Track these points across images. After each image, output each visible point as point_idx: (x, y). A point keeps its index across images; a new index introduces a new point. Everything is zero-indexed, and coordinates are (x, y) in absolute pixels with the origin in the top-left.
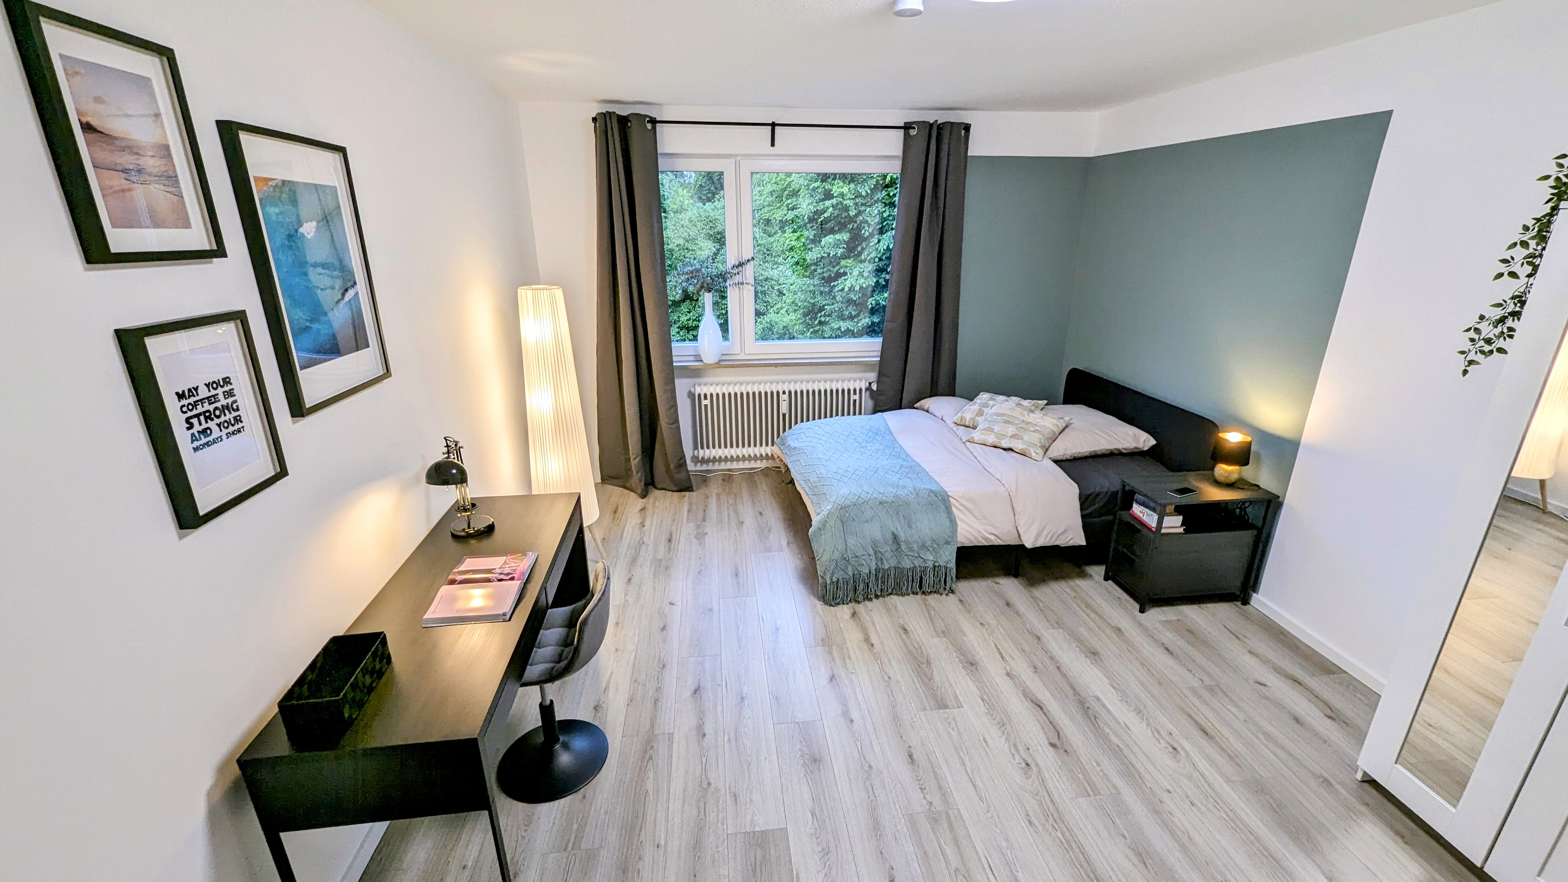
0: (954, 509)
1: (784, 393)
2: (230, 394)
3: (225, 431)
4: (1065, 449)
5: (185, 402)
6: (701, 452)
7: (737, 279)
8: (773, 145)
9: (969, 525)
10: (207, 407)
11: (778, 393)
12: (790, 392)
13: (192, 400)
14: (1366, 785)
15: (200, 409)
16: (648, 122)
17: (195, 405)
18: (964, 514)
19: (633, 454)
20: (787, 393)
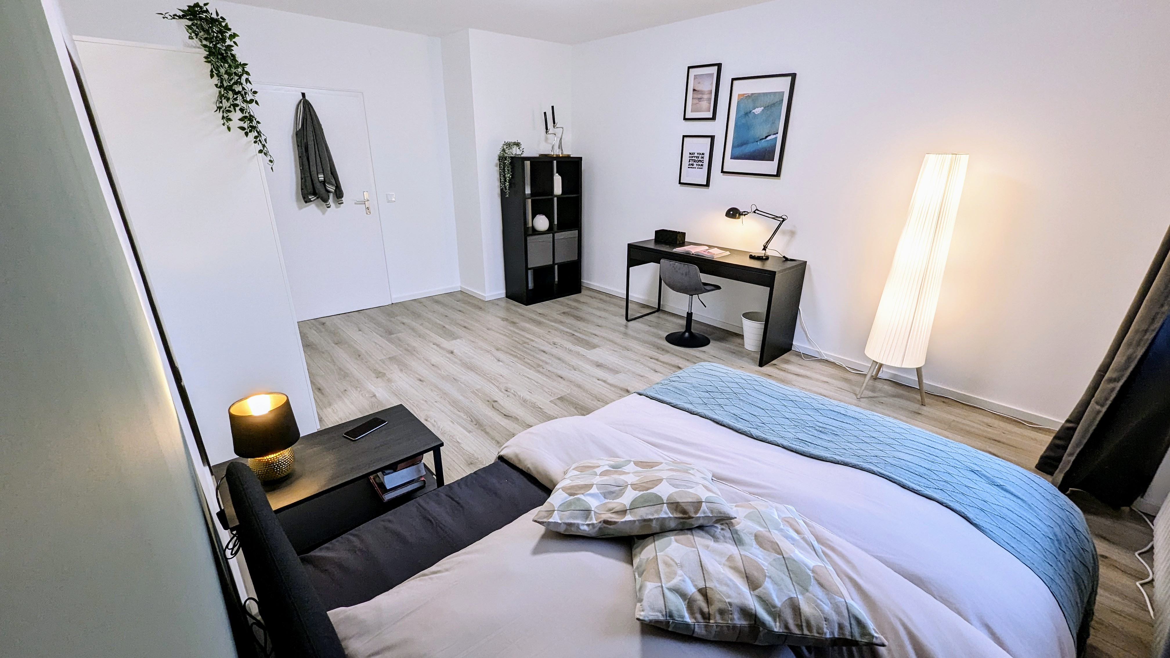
2: (703, 158)
3: (697, 167)
5: (691, 155)
10: (695, 158)
13: (692, 156)
15: (693, 158)
17: (693, 157)
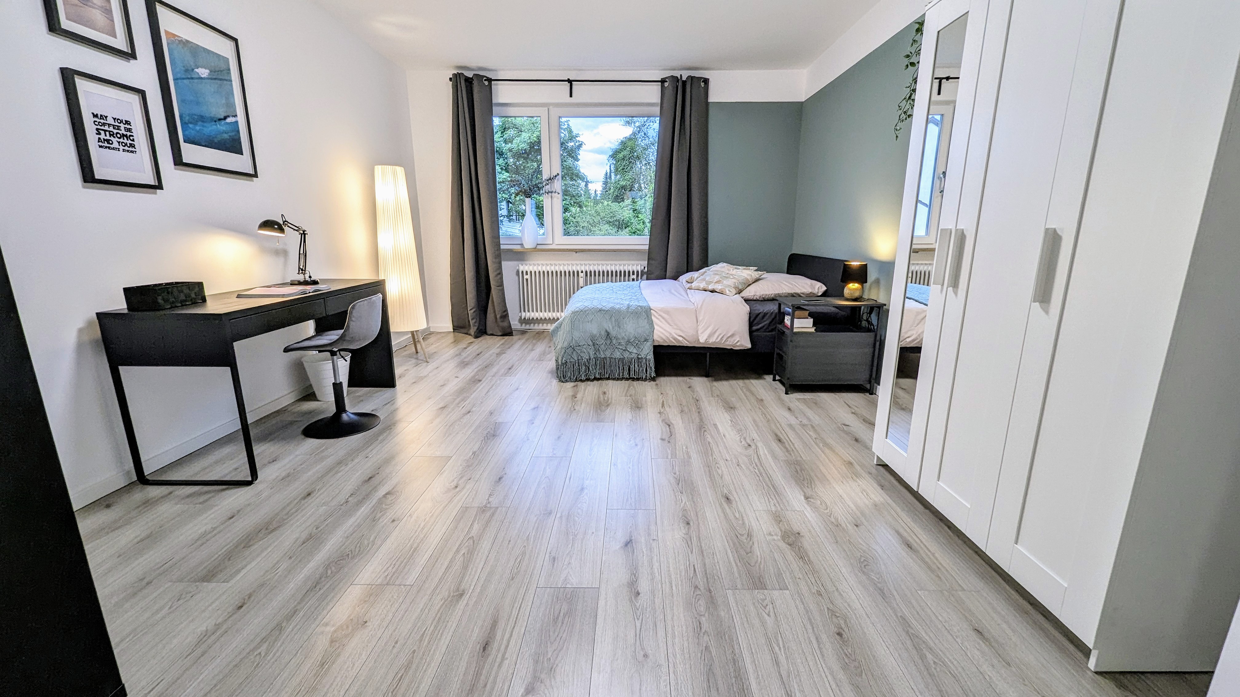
0: (653, 318)
1: (582, 272)
2: (129, 130)
3: (121, 147)
4: (755, 292)
5: (97, 119)
6: (523, 314)
7: (547, 188)
8: (571, 96)
9: (662, 328)
10: (113, 129)
11: (578, 272)
12: (586, 272)
13: (102, 121)
14: (880, 467)
15: (106, 128)
16: (485, 80)
17: (103, 124)
18: (661, 321)
19: (470, 306)
20: (584, 272)
